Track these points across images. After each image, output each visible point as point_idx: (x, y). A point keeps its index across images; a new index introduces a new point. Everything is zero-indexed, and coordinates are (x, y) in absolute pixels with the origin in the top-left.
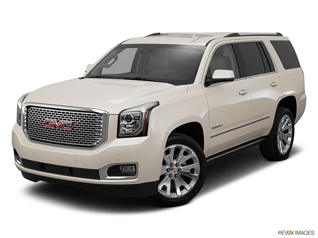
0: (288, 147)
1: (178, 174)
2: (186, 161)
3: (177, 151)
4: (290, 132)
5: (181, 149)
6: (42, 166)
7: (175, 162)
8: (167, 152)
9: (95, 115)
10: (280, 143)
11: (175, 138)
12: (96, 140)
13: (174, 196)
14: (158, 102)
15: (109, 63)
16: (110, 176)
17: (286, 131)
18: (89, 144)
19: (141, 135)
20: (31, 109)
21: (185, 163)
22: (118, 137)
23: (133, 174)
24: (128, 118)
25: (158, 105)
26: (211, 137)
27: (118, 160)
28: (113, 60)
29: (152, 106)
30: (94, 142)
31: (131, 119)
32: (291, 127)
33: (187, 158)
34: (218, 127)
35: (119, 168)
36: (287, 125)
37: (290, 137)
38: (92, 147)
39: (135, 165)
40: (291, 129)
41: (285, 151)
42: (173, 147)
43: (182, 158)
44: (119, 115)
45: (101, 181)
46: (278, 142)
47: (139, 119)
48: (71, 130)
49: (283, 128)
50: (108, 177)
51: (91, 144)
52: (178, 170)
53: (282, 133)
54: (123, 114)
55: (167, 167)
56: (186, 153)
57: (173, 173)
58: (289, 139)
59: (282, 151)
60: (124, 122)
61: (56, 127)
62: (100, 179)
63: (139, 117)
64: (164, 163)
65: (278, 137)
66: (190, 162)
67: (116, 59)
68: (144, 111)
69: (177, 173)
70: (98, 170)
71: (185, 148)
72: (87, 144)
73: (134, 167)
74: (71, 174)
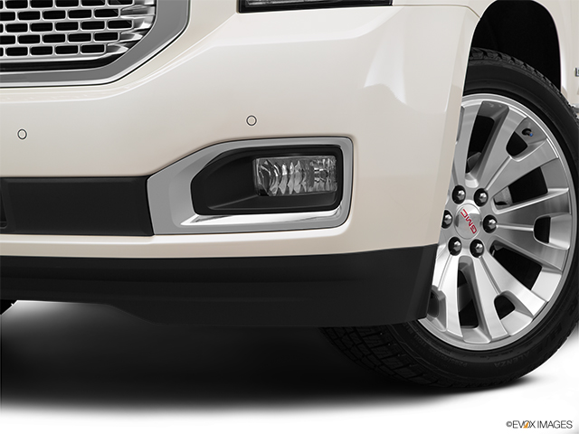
1: (486, 239)
7: (473, 184)
12: (126, 24)
13: (477, 341)
16: (202, 208)
18: (87, 49)
21: (506, 195)
22: (244, 8)
23: (330, 198)
27: (251, 120)
30: (113, 36)
33: (522, 165)
35: (251, 167)
38: (104, 65)
39: (334, 151)
42: (472, 104)
43: (503, 168)
45: (157, 240)
50: (192, 220)
51: (99, 49)
52: (485, 223)
57: (466, 235)
62: (148, 231)
66: (529, 186)
69: (481, 233)
70: (145, 178)
71: (518, 113)
72: (73, 50)
73: (329, 162)
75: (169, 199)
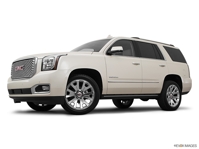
0: (177, 104)
1: (82, 97)
4: (178, 96)
5: (83, 82)
7: (80, 90)
9: (32, 60)
10: (171, 101)
16: (36, 92)
17: (175, 95)
19: (53, 69)
22: (42, 71)
23: (48, 90)
25: (67, 55)
26: (109, 82)
27: (39, 82)
29: (61, 55)
30: (31, 74)
32: (179, 93)
33: (88, 88)
34: (114, 77)
35: (42, 87)
36: (176, 91)
37: (178, 98)
39: (49, 85)
41: (175, 106)
42: (78, 81)
43: (84, 88)
45: (32, 95)
48: (23, 70)
49: (173, 93)
52: (82, 95)
53: (173, 96)
54: (44, 59)
55: (75, 92)
56: (86, 85)
58: (178, 100)
61: (18, 70)
63: (53, 60)
65: (169, 97)
66: (90, 90)
68: (56, 57)
70: (30, 88)
71: (85, 82)
72: (28, 76)
73: (49, 87)
74: (22, 93)
75: (33, 90)
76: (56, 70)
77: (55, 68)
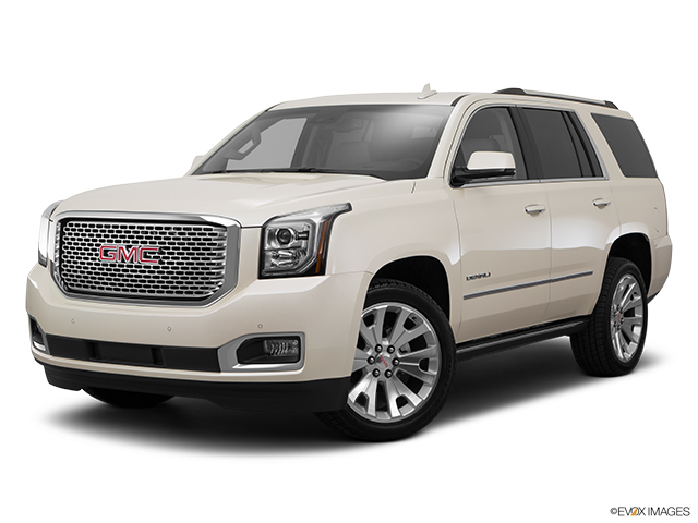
0: (633, 347)
1: (394, 369)
2: (410, 343)
3: (391, 318)
4: (639, 315)
5: (399, 313)
6: (93, 349)
7: (386, 343)
8: (369, 320)
9: (211, 230)
10: (617, 337)
11: (385, 287)
12: (213, 283)
13: (384, 418)
14: (349, 204)
15: (243, 150)
16: (241, 361)
17: (630, 313)
18: (197, 293)
19: (311, 272)
20: (71, 225)
21: (408, 347)
22: (261, 277)
23: (295, 358)
24: (283, 236)
25: (350, 209)
26: (466, 298)
27: (260, 326)
28: (251, 143)
29: (335, 211)
30: (207, 288)
31: (289, 237)
32: (641, 303)
33: (413, 334)
34: (480, 276)
35: (263, 345)
36: (632, 298)
37: (638, 325)
38: (202, 301)
39: (298, 338)
40: (641, 308)
41: (629, 356)
42: (382, 307)
43: (401, 336)
44: (263, 228)
45: (222, 374)
46: (612, 333)
47: (306, 238)
48: (157, 264)
49: (622, 304)
50: (238, 366)
51: (202, 293)
52: (393, 362)
53: (622, 316)
54: (271, 226)
55: (369, 353)
56: (409, 325)
57: (382, 367)
58: (637, 330)
59: (620, 355)
60: (275, 245)
61: (123, 261)
62: (220, 371)
63: (307, 232)
64: (362, 344)
65: (612, 323)
66: (418, 343)
67: (257, 142)
68: (318, 221)
69: (390, 367)
70: (217, 349)
71: (407, 310)
72: (191, 293)
73: (295, 343)
74: (157, 363)
75: (228, 356)
76: (322, 272)
77: (318, 268)
